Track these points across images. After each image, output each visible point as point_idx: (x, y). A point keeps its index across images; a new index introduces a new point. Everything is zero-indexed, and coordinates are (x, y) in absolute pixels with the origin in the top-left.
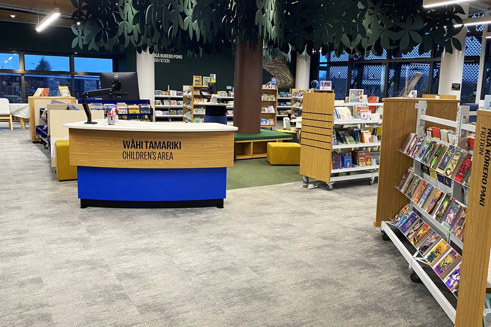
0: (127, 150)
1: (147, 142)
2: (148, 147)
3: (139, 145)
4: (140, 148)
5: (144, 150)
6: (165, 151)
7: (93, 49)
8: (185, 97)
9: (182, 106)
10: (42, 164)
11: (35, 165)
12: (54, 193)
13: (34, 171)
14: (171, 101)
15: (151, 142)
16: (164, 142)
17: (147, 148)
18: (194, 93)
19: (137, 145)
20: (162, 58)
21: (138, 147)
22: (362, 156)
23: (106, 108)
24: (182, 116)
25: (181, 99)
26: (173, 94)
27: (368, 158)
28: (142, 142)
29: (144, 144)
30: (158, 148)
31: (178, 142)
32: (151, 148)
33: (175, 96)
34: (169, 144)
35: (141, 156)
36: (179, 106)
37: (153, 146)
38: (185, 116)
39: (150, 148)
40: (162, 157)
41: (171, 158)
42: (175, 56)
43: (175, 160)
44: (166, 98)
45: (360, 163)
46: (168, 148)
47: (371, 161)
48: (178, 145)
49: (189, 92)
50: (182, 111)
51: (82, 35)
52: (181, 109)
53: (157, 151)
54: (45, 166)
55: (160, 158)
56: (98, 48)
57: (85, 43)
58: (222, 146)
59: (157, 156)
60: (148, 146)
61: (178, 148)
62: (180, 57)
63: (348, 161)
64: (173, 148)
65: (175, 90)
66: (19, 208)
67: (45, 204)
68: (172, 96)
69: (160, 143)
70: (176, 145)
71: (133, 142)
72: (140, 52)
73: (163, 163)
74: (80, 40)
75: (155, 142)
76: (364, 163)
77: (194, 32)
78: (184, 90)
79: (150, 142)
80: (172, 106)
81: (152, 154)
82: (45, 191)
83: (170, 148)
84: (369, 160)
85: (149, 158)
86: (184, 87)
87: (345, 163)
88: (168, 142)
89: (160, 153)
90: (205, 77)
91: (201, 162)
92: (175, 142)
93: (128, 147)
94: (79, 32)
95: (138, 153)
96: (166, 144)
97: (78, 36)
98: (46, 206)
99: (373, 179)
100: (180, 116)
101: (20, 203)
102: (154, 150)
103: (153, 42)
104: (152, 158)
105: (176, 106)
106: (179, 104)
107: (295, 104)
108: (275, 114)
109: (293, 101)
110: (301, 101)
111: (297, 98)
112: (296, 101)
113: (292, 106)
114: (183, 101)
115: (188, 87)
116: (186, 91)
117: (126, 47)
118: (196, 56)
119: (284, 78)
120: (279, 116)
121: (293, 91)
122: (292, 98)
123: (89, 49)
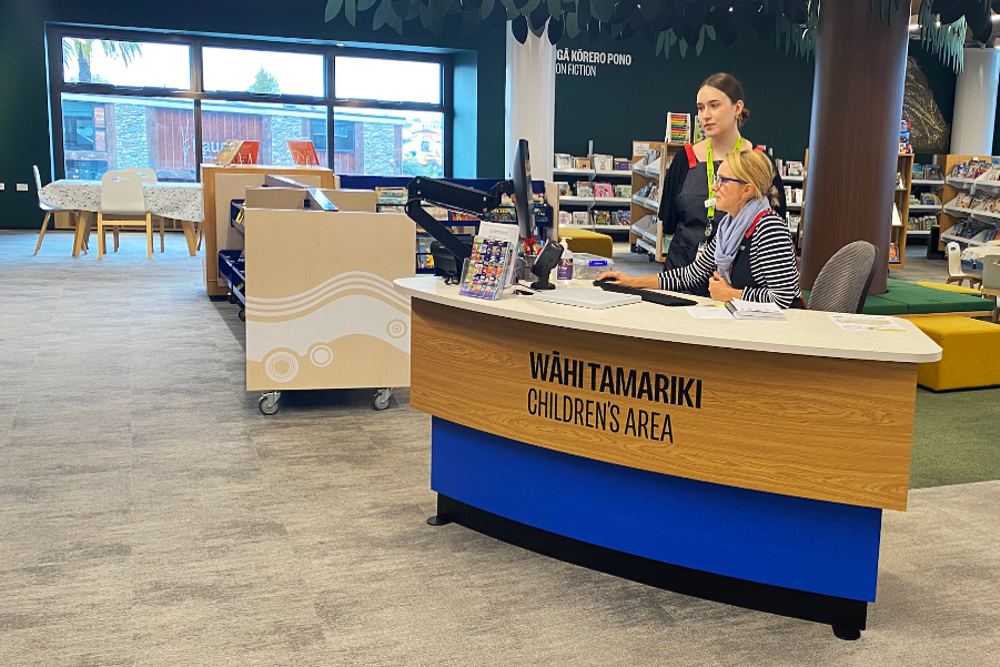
0: (539, 385)
1: (594, 367)
2: (598, 385)
3: (574, 373)
4: (574, 385)
5: (585, 393)
6: (650, 406)
7: (386, 25)
8: (639, 175)
9: (629, 200)
10: (225, 374)
11: (203, 375)
12: (244, 488)
13: (197, 400)
14: (597, 185)
15: (608, 369)
16: (646, 375)
17: (593, 388)
19: (567, 373)
20: (575, 63)
21: (570, 382)
24: (627, 227)
25: (626, 180)
26: (603, 164)
28: (581, 363)
29: (588, 371)
30: (626, 394)
31: (691, 382)
32: (607, 388)
33: (609, 171)
34: (662, 384)
35: (577, 412)
36: (618, 199)
37: (611, 385)
38: (634, 228)
39: (602, 390)
40: (639, 425)
41: (667, 437)
42: (611, 57)
43: (677, 446)
44: (584, 178)
46: (657, 399)
48: (692, 392)
49: (649, 160)
50: (625, 214)
52: (625, 208)
53: (625, 403)
54: (232, 380)
55: (630, 430)
56: (401, 22)
57: (364, 6)
58: (858, 418)
59: (623, 423)
60: (599, 381)
61: (690, 404)
62: (623, 60)
64: (673, 402)
65: (607, 154)
66: (122, 550)
67: (208, 537)
68: (599, 171)
69: (633, 374)
70: (684, 392)
71: (556, 360)
72: (522, 38)
73: (642, 448)
75: (620, 371)
78: (635, 154)
79: (603, 367)
80: (598, 199)
81: (608, 409)
82: (219, 479)
83: (666, 401)
85: (600, 425)
86: (636, 145)
88: (658, 377)
89: (631, 411)
91: (771, 471)
92: (682, 380)
93: (544, 378)
95: (567, 400)
96: (653, 383)
98: (211, 549)
100: (620, 227)
101: (129, 528)
102: (615, 399)
104: (608, 427)
105: (609, 199)
106: (620, 195)
107: (955, 200)
108: (901, 229)
109: (948, 192)
110: (972, 192)
111: (962, 183)
112: (958, 190)
113: (945, 207)
114: (630, 187)
115: (646, 145)
116: (641, 157)
117: (484, 18)
118: (683, 54)
119: (916, 123)
120: (909, 232)
121: (951, 160)
122: (942, 182)
123: (376, 26)
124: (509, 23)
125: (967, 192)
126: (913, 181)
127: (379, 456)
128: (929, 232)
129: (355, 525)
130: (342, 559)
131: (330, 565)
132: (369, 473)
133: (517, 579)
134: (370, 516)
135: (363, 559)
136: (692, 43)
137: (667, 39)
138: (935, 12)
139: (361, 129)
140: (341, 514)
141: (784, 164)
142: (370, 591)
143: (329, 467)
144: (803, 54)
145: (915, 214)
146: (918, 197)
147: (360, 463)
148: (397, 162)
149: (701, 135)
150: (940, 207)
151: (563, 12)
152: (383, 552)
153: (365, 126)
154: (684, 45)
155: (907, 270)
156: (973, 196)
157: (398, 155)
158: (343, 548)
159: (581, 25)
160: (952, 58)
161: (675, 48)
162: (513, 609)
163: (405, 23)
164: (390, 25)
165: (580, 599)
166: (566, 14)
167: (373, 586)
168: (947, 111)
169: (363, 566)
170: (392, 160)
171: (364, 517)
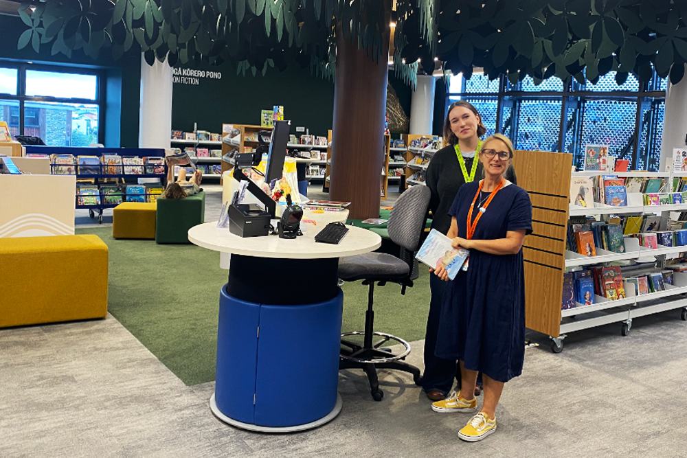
7: (60, 53)
8: (227, 144)
9: (221, 159)
14: (198, 150)
18: (246, 138)
22: (610, 277)
23: (82, 163)
24: (218, 175)
25: (218, 147)
27: (620, 281)
33: (207, 141)
36: (213, 158)
38: (222, 175)
44: (191, 145)
45: (607, 292)
47: (624, 287)
49: (233, 135)
50: (218, 167)
51: (38, 26)
52: (218, 163)
56: (70, 51)
57: (45, 40)
63: (587, 289)
68: (201, 141)
72: (151, 63)
74: (36, 36)
76: (614, 291)
77: (273, 21)
78: (224, 131)
80: (199, 158)
84: (622, 283)
86: (225, 126)
87: (582, 292)
90: (265, 111)
94: (33, 20)
97: (31, 28)
99: (629, 322)
100: (214, 175)
103: (179, 42)
105: (206, 158)
106: (214, 156)
107: (414, 160)
108: (385, 177)
109: (409, 155)
110: (423, 155)
111: (417, 151)
112: (415, 154)
113: (408, 163)
114: (221, 151)
115: (231, 126)
116: (228, 134)
117: (126, 50)
118: (254, 74)
119: (391, 117)
120: (389, 178)
121: (410, 137)
122: (406, 149)
123: (53, 53)
124: (143, 53)
125: (420, 155)
126: (391, 149)
127: (46, 340)
128: (400, 178)
129: (26, 394)
130: (15, 421)
131: (5, 427)
132: (39, 354)
133: (143, 428)
134: (37, 386)
135: (31, 421)
136: (260, 68)
137: (243, 66)
138: (402, 57)
139: (44, 113)
140: (16, 386)
141: (316, 138)
142: (34, 446)
143: (9, 351)
144: (326, 76)
145: (392, 167)
146: (393, 157)
147: (33, 347)
148: (68, 133)
149: (266, 121)
150: (405, 163)
151: (178, 48)
152: (46, 414)
153: (47, 111)
154: (254, 69)
155: (389, 200)
156: (423, 158)
157: (69, 129)
158: (16, 412)
159: (189, 56)
160: (411, 82)
161: (249, 71)
162: (140, 452)
163: (73, 51)
164: (63, 52)
165: (188, 441)
166: (179, 50)
167: (37, 441)
168: (407, 110)
169: (30, 426)
170: (64, 132)
171: (33, 387)
